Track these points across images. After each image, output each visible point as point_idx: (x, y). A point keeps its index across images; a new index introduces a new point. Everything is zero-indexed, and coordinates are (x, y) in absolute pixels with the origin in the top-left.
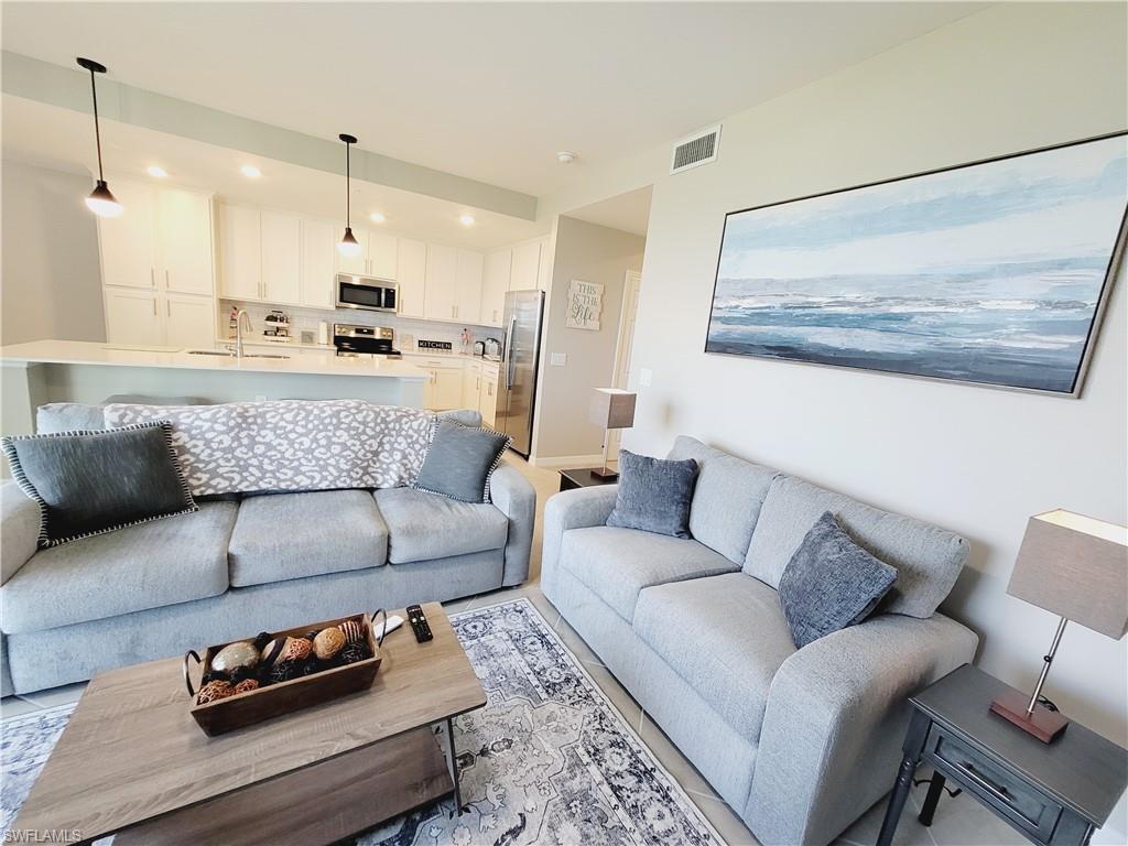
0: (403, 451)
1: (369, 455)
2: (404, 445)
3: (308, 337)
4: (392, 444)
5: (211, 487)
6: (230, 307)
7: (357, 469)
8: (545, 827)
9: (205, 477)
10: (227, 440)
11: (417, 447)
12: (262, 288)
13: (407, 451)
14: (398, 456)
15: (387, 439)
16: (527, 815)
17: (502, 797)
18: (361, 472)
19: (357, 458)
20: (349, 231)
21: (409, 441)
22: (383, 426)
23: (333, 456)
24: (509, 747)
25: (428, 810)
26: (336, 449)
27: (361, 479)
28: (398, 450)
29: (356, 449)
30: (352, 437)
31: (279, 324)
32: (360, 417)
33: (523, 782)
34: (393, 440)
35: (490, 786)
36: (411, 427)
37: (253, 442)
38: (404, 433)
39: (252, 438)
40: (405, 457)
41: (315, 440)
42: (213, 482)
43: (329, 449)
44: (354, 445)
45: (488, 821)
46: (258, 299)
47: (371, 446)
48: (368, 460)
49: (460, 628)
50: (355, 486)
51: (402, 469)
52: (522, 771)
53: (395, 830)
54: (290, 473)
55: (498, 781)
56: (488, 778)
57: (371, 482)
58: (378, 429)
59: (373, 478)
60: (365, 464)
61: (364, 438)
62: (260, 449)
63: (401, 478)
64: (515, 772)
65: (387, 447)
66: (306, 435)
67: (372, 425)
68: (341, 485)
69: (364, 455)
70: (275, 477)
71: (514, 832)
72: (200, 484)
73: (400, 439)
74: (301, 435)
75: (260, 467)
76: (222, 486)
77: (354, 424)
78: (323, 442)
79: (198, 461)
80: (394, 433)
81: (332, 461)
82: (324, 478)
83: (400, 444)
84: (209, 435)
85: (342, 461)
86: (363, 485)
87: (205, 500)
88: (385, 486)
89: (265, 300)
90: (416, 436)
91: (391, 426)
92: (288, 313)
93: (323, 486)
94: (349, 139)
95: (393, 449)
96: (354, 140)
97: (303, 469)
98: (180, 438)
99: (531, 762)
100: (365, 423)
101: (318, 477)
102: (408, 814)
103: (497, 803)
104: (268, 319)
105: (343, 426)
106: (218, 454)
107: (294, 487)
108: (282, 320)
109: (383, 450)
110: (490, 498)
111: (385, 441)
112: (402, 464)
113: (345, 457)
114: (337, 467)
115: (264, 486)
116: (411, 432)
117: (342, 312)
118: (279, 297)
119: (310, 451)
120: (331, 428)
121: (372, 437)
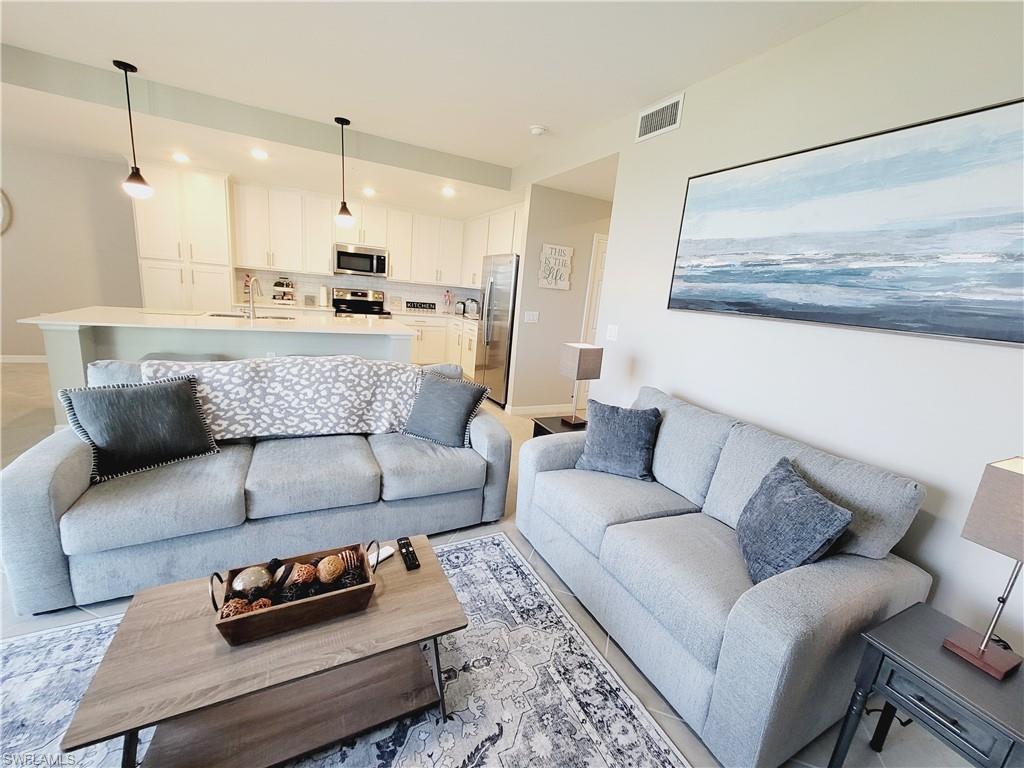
0: (393, 401)
1: (364, 405)
2: (394, 396)
3: (310, 300)
4: (383, 394)
5: (231, 432)
6: (244, 274)
7: (354, 417)
8: (520, 736)
9: (225, 424)
10: (242, 392)
11: (406, 397)
12: (270, 257)
13: (397, 401)
14: (389, 405)
15: (379, 390)
16: (504, 725)
17: (482, 708)
18: (357, 419)
19: (353, 407)
20: (344, 204)
21: (399, 391)
22: (375, 378)
23: (333, 405)
24: (488, 664)
25: (417, 716)
26: (335, 399)
27: (357, 425)
28: (389, 400)
29: (352, 399)
30: (349, 389)
31: (285, 289)
32: (355, 371)
33: (500, 696)
34: (384, 391)
35: (471, 698)
36: (400, 380)
37: (265, 394)
38: (394, 385)
39: (264, 390)
40: (395, 406)
41: (317, 391)
42: (232, 428)
43: (329, 400)
44: (351, 396)
45: (469, 729)
46: (267, 267)
47: (365, 396)
48: (362, 409)
49: (444, 558)
50: (352, 431)
51: (393, 416)
52: (499, 686)
53: (388, 733)
54: (296, 420)
55: (478, 694)
56: (469, 691)
57: (365, 429)
58: (371, 381)
59: (367, 424)
60: (360, 412)
61: (359, 389)
62: (270, 399)
63: (392, 425)
64: (493, 686)
65: (379, 397)
66: (309, 387)
67: (366, 377)
68: (340, 431)
69: (360, 405)
70: (283, 424)
71: (493, 739)
72: (221, 429)
73: (390, 390)
74: (305, 387)
75: (270, 415)
76: (239, 431)
77: (351, 377)
78: (324, 393)
79: (219, 409)
80: (385, 385)
81: (332, 410)
82: (325, 425)
83: (390, 394)
84: (227, 387)
85: (341, 409)
86: (359, 431)
87: (225, 443)
88: (378, 432)
89: (273, 268)
90: (404, 387)
91: (382, 378)
92: (292, 279)
93: (324, 431)
94: (343, 121)
95: (385, 399)
96: (347, 122)
97: (307, 417)
98: (204, 390)
99: (508, 678)
100: (359, 376)
101: (320, 424)
102: (400, 719)
103: (478, 713)
104: (276, 285)
105: (341, 379)
106: (235, 404)
107: (300, 432)
108: (287, 286)
109: (376, 400)
110: (470, 443)
111: (377, 392)
112: (393, 413)
113: (343, 406)
114: (336, 415)
115: (274, 431)
116: (400, 383)
117: (339, 277)
118: (285, 265)
119: (313, 401)
120: (330, 380)
121: (366, 389)
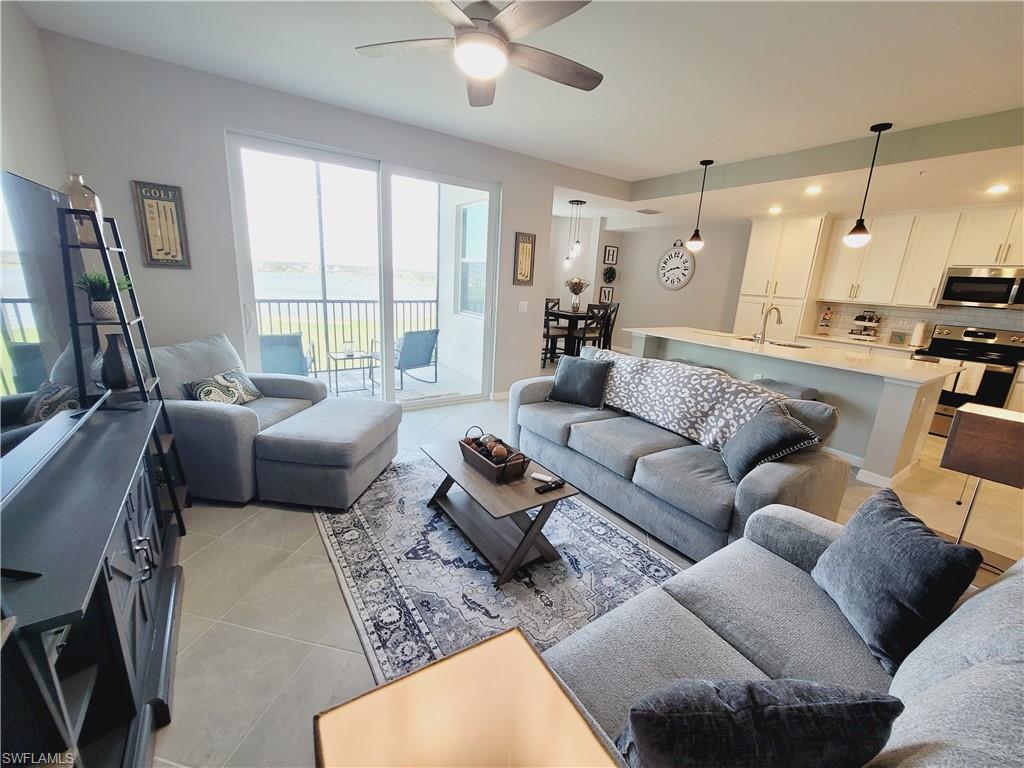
0: (727, 421)
1: (699, 414)
2: (730, 416)
3: (899, 338)
4: (721, 411)
5: (612, 401)
6: (826, 307)
7: (685, 421)
8: (492, 629)
9: (613, 395)
10: (629, 377)
11: (742, 421)
12: (855, 289)
13: (731, 422)
14: (721, 423)
15: (719, 406)
16: (499, 619)
17: (508, 605)
18: (688, 424)
19: (688, 412)
21: (737, 413)
22: (719, 394)
23: (674, 405)
24: (546, 605)
25: (495, 572)
26: (677, 401)
27: (687, 429)
28: (724, 418)
29: (690, 405)
30: (691, 396)
31: (867, 324)
32: (704, 383)
33: (521, 616)
34: (723, 408)
35: (515, 598)
36: (743, 403)
37: (640, 383)
38: (735, 405)
39: (640, 379)
40: (727, 425)
41: (669, 391)
42: (615, 400)
43: (673, 400)
44: (690, 402)
45: (492, 600)
46: (849, 300)
47: (703, 407)
48: (697, 418)
50: (680, 432)
51: (720, 435)
52: (529, 614)
54: (649, 408)
55: (519, 602)
56: (520, 596)
57: (694, 436)
58: (714, 395)
59: (697, 433)
60: (693, 420)
61: (699, 399)
62: (641, 388)
63: (716, 442)
64: (528, 611)
65: (717, 412)
67: (711, 391)
68: (672, 428)
69: (695, 413)
70: (640, 407)
71: (487, 613)
72: (613, 398)
73: (729, 410)
74: (663, 385)
75: (637, 399)
76: (617, 403)
77: (698, 387)
78: (672, 394)
79: (614, 386)
80: (726, 403)
81: (671, 409)
82: (664, 419)
83: (727, 413)
84: (623, 373)
85: (678, 411)
86: (686, 435)
87: (607, 407)
88: (703, 444)
89: (855, 300)
90: (744, 411)
91: (727, 396)
92: (878, 313)
93: (662, 424)
95: (720, 416)
97: (656, 408)
98: (614, 370)
99: (538, 620)
100: (705, 388)
101: (661, 416)
102: (492, 566)
103: (504, 603)
104: (857, 319)
105: (690, 386)
106: (623, 384)
107: (647, 418)
108: (870, 320)
109: (713, 414)
111: (716, 407)
112: (722, 431)
113: (680, 408)
114: (673, 415)
115: (634, 411)
116: (741, 406)
117: (945, 311)
118: (868, 297)
119: (663, 397)
120: (681, 385)
121: (706, 400)
